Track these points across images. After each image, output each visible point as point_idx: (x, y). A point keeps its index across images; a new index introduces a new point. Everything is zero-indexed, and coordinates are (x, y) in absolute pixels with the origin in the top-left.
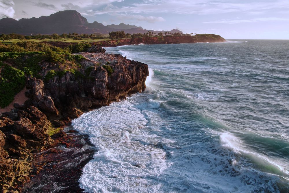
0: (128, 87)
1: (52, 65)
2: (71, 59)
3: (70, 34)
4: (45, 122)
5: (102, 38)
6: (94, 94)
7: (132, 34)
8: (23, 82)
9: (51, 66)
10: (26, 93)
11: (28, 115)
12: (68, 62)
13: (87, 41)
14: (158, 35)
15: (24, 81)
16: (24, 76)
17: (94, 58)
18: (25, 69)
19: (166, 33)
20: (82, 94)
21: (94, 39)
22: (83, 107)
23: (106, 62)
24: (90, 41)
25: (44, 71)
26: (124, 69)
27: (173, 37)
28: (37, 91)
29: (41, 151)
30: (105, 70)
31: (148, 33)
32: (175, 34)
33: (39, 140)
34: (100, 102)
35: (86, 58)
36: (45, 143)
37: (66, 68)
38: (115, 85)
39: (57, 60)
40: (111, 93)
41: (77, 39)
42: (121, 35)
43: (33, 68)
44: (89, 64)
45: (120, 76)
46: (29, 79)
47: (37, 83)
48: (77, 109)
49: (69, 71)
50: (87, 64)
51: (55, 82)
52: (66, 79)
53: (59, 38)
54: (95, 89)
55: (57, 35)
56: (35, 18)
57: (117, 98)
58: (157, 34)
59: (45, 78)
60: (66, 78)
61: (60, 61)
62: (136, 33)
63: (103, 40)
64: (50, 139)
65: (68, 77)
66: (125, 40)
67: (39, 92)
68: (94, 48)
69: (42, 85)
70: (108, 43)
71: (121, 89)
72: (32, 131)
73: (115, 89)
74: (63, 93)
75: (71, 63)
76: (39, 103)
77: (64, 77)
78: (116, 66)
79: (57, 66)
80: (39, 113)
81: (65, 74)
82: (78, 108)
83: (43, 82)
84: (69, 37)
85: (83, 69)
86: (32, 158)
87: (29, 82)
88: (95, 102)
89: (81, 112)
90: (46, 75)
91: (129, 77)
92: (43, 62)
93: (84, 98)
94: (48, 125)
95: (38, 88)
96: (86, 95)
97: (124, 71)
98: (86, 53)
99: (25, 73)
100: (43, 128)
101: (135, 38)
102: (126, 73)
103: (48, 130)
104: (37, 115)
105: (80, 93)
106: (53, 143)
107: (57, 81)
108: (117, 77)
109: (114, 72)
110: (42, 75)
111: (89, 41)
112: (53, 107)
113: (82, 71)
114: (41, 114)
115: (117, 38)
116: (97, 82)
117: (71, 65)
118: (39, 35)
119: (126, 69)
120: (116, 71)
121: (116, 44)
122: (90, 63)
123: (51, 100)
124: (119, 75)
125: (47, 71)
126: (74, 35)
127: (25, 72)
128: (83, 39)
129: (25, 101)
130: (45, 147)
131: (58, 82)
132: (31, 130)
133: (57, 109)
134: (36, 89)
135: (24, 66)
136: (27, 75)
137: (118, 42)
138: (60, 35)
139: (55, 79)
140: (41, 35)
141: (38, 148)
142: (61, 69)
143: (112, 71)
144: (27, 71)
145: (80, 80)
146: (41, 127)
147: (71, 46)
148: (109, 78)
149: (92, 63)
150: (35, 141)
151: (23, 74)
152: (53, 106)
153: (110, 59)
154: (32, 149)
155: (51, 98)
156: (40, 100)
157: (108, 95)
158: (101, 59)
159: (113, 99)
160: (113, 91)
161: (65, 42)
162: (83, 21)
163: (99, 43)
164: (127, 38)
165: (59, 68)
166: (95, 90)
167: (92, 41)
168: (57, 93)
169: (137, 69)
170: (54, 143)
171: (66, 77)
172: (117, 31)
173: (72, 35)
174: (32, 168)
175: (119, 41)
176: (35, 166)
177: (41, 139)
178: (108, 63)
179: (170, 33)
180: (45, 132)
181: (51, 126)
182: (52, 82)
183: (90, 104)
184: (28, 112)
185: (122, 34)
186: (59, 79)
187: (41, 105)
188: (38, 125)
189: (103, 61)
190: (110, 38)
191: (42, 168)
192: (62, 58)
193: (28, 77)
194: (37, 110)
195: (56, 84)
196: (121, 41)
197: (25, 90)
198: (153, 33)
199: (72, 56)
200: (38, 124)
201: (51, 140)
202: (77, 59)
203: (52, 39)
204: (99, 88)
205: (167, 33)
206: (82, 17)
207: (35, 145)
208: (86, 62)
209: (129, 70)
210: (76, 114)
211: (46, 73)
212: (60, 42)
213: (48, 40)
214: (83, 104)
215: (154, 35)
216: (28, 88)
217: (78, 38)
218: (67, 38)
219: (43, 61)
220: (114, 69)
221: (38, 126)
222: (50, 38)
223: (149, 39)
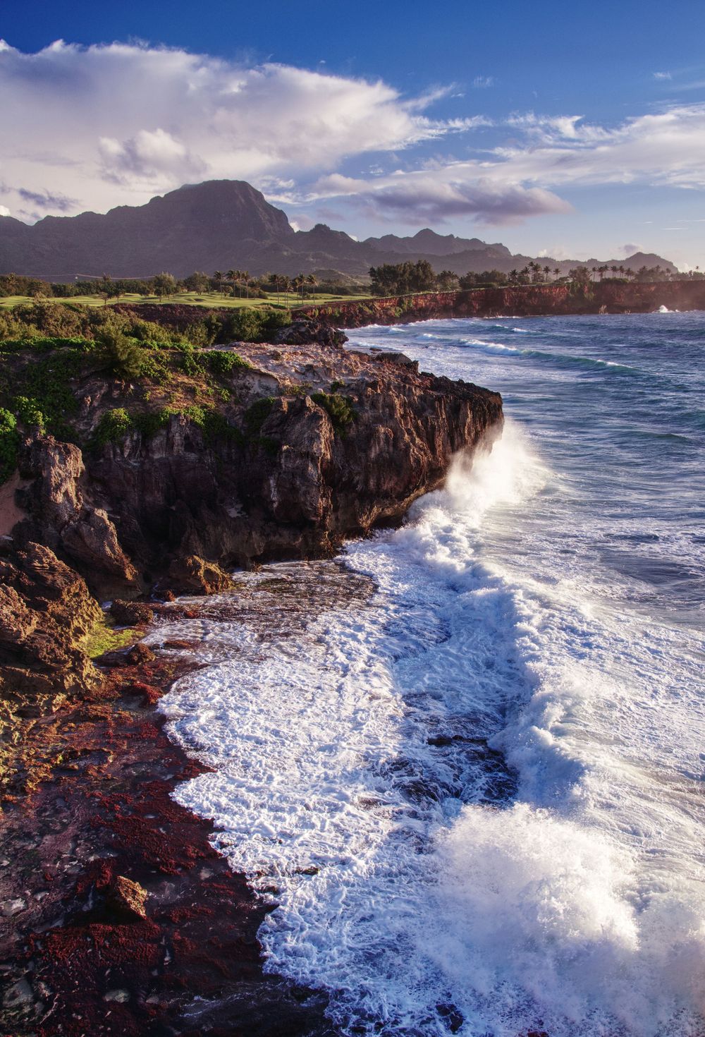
0: (410, 482)
1: (121, 389)
2: (194, 369)
3: (219, 276)
4: (79, 606)
5: (343, 291)
6: (275, 505)
7: (463, 274)
8: (12, 453)
9: (116, 393)
10: (19, 493)
11: (19, 576)
12: (180, 380)
13: (281, 302)
14: (571, 276)
15: (13, 451)
16: (15, 431)
17: (281, 365)
18: (20, 404)
19: (603, 269)
20: (231, 504)
21: (311, 296)
22: (231, 554)
23: (331, 382)
24: (296, 302)
25: (89, 413)
26: (399, 411)
27: (632, 283)
28: (58, 487)
29: (54, 709)
30: (322, 412)
31: (526, 271)
32: (643, 272)
33: (48, 670)
34: (296, 539)
35: (252, 365)
36: (69, 681)
37: (171, 402)
38: (359, 473)
39: (137, 371)
40: (341, 502)
41: (244, 295)
42: (417, 278)
43: (49, 399)
44: (261, 386)
45: (382, 436)
46: (29, 441)
47: (57, 458)
48: (202, 562)
49: (179, 414)
50: (255, 386)
51: (126, 454)
52: (170, 444)
53: (178, 292)
54: (278, 486)
55: (172, 278)
56: (92, 213)
57: (365, 522)
58: (565, 274)
59: (90, 437)
60: (168, 439)
61: (149, 376)
62: (479, 271)
63: (345, 298)
64: (89, 669)
65: (177, 437)
66: (434, 298)
67: (63, 491)
68: (303, 330)
69: (76, 464)
70: (367, 309)
71: (385, 488)
72: (23, 635)
73: (359, 487)
74: (156, 498)
75: (192, 382)
76: (63, 532)
77: (161, 435)
78: (367, 397)
79: (140, 392)
80: (60, 570)
81: (167, 425)
82: (209, 559)
83: (80, 454)
84: (215, 286)
85: (236, 408)
86: (17, 733)
87: (29, 454)
88: (274, 538)
89: (218, 571)
90: (96, 429)
91: (418, 440)
92: (87, 377)
93: (234, 519)
94: (91, 616)
95: (60, 475)
96: (242, 509)
97: (398, 416)
98: (258, 346)
99: (18, 418)
100: (68, 625)
101: (475, 291)
102: (406, 424)
103: (88, 636)
104: (50, 577)
105: (222, 501)
106: (99, 685)
107: (134, 449)
108: (369, 441)
109: (356, 420)
110: (82, 428)
111: (290, 302)
112: (113, 549)
113: (234, 413)
114: (64, 574)
115: (400, 291)
116: (286, 457)
117: (190, 391)
118: (105, 279)
119: (405, 411)
120: (367, 415)
121: (397, 315)
122: (265, 382)
123: (108, 522)
124: (378, 431)
125: (99, 413)
126: (232, 281)
127: (17, 413)
128: (267, 293)
129: (16, 525)
130: (69, 698)
131: (141, 456)
132: (19, 632)
133: (127, 558)
134: (53, 480)
135: (16, 391)
136: (27, 426)
137: (405, 307)
138: (183, 279)
139: (128, 443)
140: (113, 279)
141: (42, 698)
142: (151, 405)
143: (349, 416)
144: (26, 410)
145: (225, 451)
146: (63, 621)
147: (214, 321)
148: (336, 443)
149: (273, 385)
150: (33, 671)
151: (12, 421)
152: (112, 547)
153: (346, 367)
154: (19, 701)
155: (105, 516)
156: (67, 523)
157: (326, 510)
158: (310, 368)
159: (349, 526)
160: (350, 497)
161: (199, 307)
162: (271, 223)
163: (330, 310)
164: (442, 289)
165: (144, 402)
166: (278, 491)
167: (300, 302)
168: (134, 496)
169: (455, 411)
170: (103, 686)
171: (170, 435)
172: (400, 262)
173: (225, 279)
174: (11, 772)
175: (409, 303)
176: (24, 762)
177: (53, 664)
178: (336, 386)
179: (621, 269)
180: (77, 641)
181: (101, 622)
182: (115, 454)
183: (258, 542)
184: (20, 564)
185: (421, 272)
186: (144, 445)
187: (69, 540)
188: (52, 614)
189: (319, 378)
190: (374, 289)
191: (46, 772)
192: (158, 362)
193: (27, 436)
194: (53, 559)
195: (131, 462)
196: (416, 305)
197: (17, 482)
198: (547, 270)
199: (195, 355)
200: (53, 612)
201: (93, 674)
202: (216, 367)
203: (151, 296)
204: (293, 484)
205: (606, 268)
206: (269, 208)
207: (31, 688)
208: (251, 381)
209: (419, 412)
210: (199, 580)
211: (96, 421)
212: (181, 306)
213: (135, 298)
214: (228, 545)
215: (553, 277)
216: (25, 476)
217: (248, 289)
218: (207, 291)
219: (86, 373)
220: (357, 409)
221: (53, 620)
222: (142, 292)
223: (532, 293)
